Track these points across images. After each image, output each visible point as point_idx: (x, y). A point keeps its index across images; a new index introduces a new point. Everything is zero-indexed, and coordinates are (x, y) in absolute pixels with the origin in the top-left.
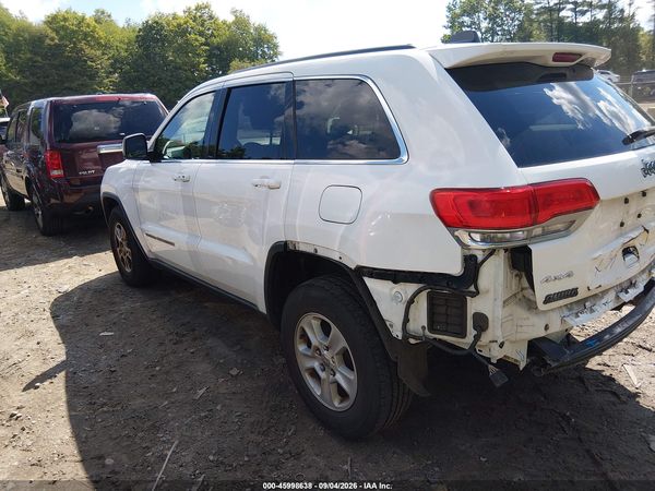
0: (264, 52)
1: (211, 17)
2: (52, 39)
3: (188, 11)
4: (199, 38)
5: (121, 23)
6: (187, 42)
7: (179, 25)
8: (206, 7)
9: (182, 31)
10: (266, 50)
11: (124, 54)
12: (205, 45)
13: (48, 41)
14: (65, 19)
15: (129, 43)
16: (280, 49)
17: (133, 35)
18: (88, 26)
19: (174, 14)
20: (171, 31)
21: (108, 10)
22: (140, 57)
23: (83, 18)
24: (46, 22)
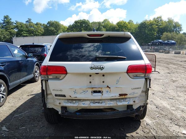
0: (176, 30)
1: (161, 20)
2: (117, 28)
3: (154, 19)
4: (156, 26)
5: (135, 23)
6: (152, 28)
7: (151, 23)
8: (160, 18)
9: (151, 24)
10: (177, 29)
11: (134, 31)
12: (157, 28)
13: (116, 28)
14: (121, 23)
15: (136, 29)
16: (182, 29)
17: (137, 26)
18: (126, 24)
19: (150, 20)
20: (148, 25)
21: (132, 20)
22: (138, 32)
23: (125, 23)
24: (117, 24)
